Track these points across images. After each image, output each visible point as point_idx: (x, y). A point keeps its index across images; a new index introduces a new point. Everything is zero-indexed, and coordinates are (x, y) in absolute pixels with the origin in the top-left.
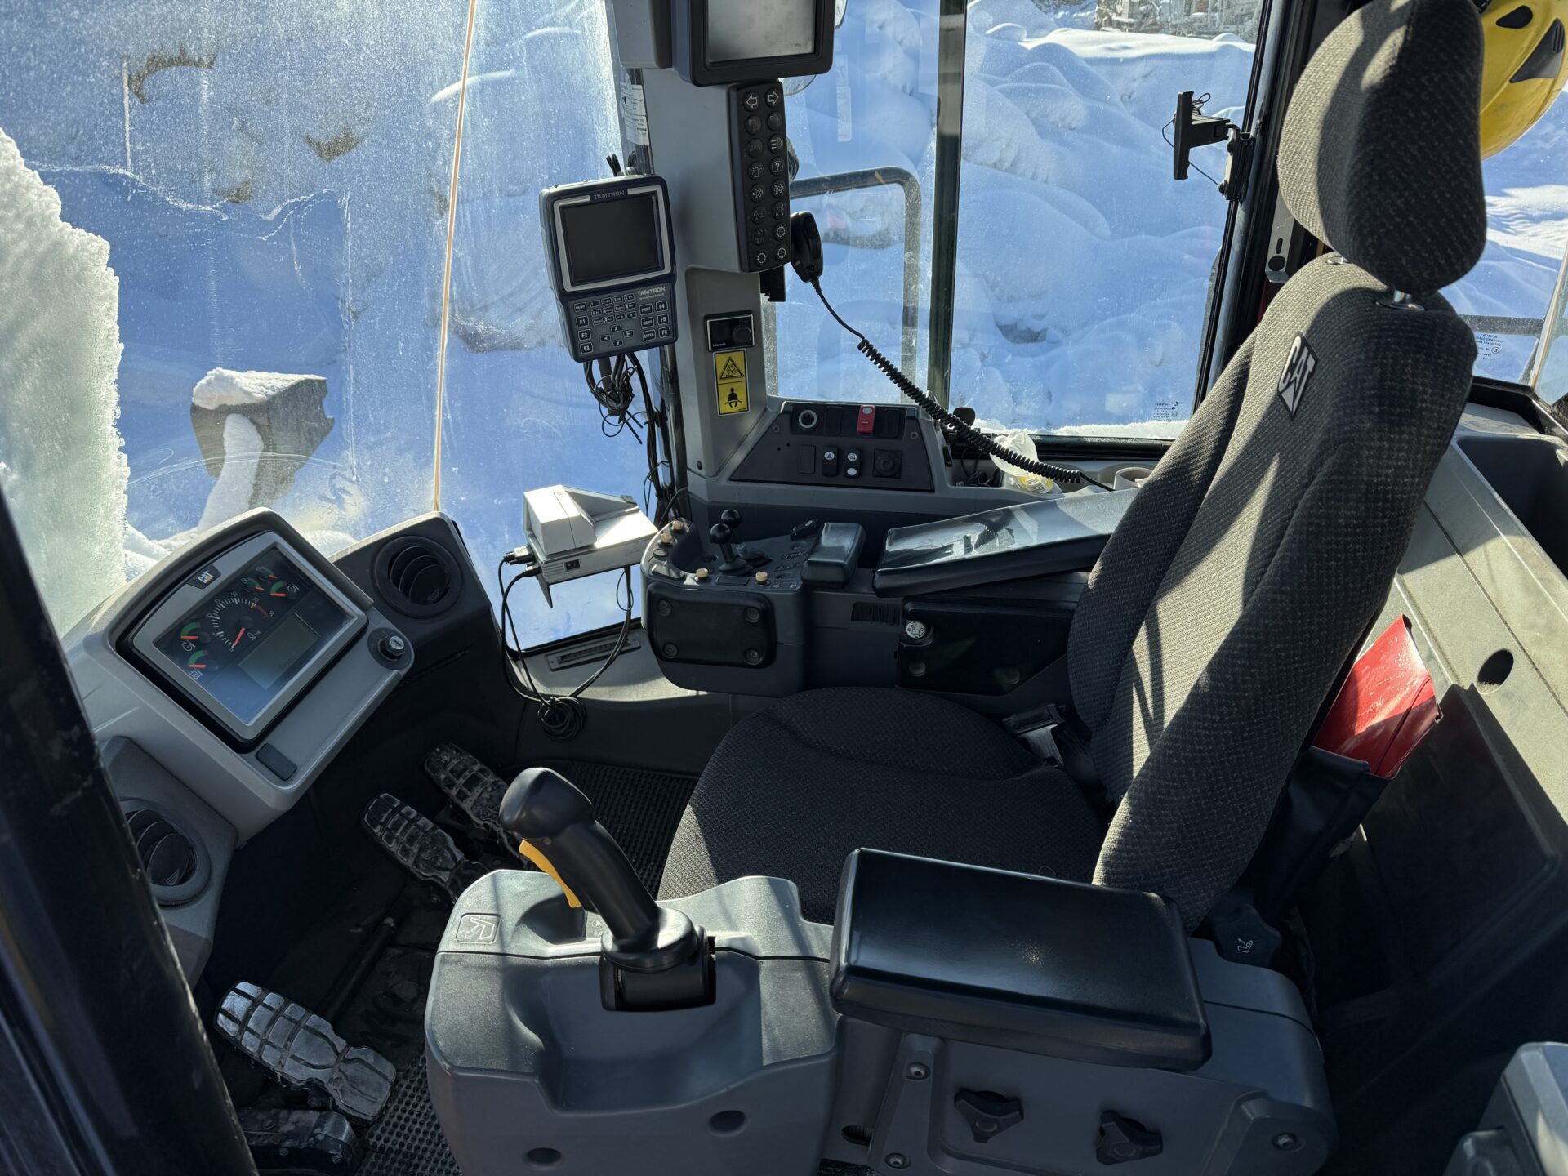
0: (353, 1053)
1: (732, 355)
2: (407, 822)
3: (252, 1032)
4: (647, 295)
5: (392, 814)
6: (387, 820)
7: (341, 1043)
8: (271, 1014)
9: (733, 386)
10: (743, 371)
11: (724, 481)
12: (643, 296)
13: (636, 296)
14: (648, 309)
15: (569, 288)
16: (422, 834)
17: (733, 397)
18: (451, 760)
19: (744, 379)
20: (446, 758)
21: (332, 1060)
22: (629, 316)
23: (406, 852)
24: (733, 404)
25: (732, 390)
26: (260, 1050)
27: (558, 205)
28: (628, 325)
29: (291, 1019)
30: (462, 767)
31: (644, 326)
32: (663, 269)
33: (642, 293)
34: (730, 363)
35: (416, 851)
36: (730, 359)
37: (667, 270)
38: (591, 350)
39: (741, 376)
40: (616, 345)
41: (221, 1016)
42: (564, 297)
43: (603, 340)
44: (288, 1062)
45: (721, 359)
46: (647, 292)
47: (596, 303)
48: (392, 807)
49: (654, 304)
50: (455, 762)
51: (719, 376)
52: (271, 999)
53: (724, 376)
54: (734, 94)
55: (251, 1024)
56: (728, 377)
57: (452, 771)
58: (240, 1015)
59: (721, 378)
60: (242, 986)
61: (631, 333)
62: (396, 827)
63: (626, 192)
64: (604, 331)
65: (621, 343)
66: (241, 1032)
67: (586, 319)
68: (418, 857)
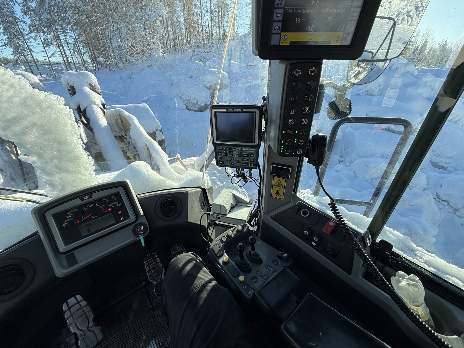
0: (94, 328)
1: (281, 179)
2: (155, 263)
3: (70, 311)
4: (247, 150)
5: (153, 259)
6: (150, 261)
7: (91, 324)
8: (80, 307)
9: (278, 189)
10: (284, 186)
11: (268, 217)
12: (245, 150)
13: (242, 149)
14: (246, 155)
15: (216, 142)
16: (157, 267)
17: (278, 193)
18: (179, 249)
19: (283, 188)
20: (177, 248)
21: (85, 329)
22: (238, 156)
23: (149, 271)
24: (277, 195)
25: (278, 190)
26: (68, 318)
27: (214, 110)
28: (238, 159)
29: (84, 311)
30: (180, 252)
31: (244, 161)
32: (254, 142)
33: (245, 149)
34: (279, 181)
35: (152, 272)
36: (279, 180)
37: (256, 143)
38: (222, 163)
39: (283, 187)
40: (232, 164)
41: (65, 303)
42: (214, 144)
43: (227, 161)
44: (73, 324)
45: (276, 179)
46: (247, 149)
47: (226, 149)
48: (154, 257)
49: (248, 154)
50: (180, 250)
51: (273, 184)
52: (84, 303)
53: (276, 185)
54: (288, 66)
55: (71, 309)
56: (277, 186)
57: (177, 252)
58: (70, 305)
59: (274, 185)
60: (78, 297)
61: (238, 162)
62: (150, 264)
63: (242, 110)
64: (228, 158)
65: (234, 164)
66: (67, 310)
67: (222, 153)
68: (151, 275)
